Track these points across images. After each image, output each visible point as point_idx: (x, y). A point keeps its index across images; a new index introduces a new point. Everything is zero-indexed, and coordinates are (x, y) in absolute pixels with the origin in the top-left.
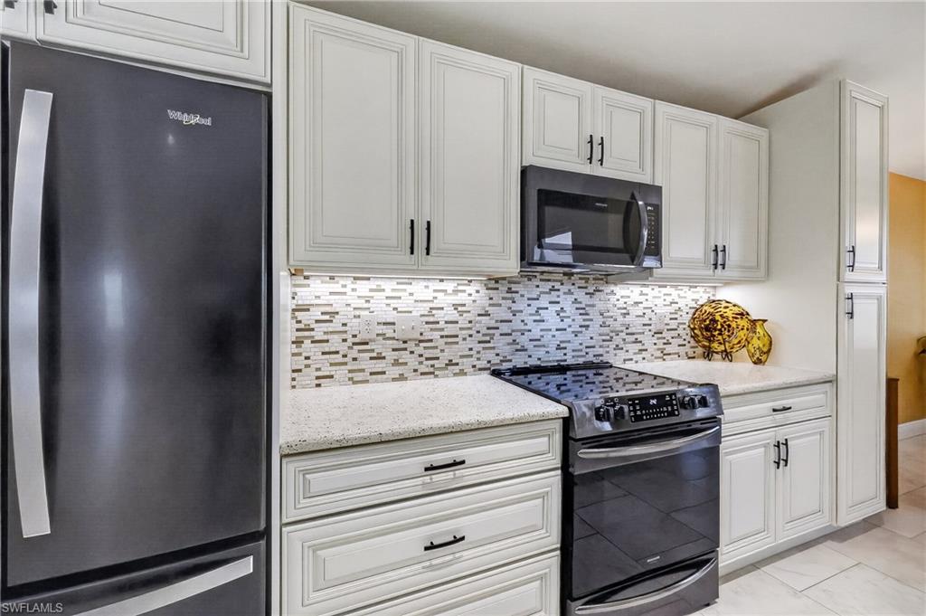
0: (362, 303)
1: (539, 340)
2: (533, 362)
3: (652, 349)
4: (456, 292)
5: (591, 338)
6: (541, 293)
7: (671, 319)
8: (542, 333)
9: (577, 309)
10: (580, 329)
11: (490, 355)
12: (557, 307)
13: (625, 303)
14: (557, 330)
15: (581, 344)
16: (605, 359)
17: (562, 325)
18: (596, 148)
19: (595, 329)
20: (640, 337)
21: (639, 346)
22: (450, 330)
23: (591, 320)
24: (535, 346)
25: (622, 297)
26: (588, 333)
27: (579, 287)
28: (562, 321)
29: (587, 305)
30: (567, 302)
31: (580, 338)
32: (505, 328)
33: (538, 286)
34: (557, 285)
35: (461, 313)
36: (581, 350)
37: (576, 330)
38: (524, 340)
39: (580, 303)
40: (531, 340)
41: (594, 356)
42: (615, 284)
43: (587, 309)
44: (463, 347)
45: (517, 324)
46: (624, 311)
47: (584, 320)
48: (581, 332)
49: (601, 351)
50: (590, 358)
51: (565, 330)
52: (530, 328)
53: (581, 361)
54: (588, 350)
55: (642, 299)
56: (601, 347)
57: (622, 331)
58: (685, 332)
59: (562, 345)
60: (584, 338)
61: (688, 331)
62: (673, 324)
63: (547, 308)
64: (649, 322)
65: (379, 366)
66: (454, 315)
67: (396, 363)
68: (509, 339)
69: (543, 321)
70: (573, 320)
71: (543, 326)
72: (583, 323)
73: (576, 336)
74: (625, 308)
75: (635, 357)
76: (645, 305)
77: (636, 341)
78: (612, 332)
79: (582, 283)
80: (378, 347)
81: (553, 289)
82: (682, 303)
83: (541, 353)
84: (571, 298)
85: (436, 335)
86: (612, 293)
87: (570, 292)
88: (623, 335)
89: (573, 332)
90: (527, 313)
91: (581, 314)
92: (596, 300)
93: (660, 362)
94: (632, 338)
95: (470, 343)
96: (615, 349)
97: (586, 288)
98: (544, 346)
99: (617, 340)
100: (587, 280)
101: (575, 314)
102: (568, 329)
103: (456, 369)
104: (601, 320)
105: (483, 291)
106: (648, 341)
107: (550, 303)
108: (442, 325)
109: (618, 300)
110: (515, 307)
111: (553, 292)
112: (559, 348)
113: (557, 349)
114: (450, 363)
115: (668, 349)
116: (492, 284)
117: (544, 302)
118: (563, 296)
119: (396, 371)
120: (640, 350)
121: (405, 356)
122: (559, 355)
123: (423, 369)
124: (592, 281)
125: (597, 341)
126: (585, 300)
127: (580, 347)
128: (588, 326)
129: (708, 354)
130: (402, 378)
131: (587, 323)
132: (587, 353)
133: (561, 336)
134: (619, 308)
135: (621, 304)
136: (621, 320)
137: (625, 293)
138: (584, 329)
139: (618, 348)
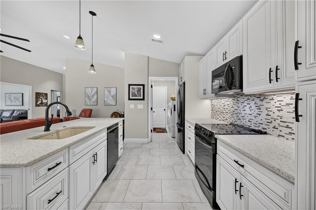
1: (244, 117)
2: (242, 124)
5: (261, 120)
6: (245, 100)
8: (245, 115)
9: (256, 106)
10: (257, 115)
11: (233, 119)
12: (250, 106)
13: (280, 104)
14: (249, 114)
15: (257, 122)
19: (263, 116)
20: (290, 125)
21: (289, 130)
23: (262, 112)
24: (243, 119)
25: (278, 101)
26: (260, 118)
27: (257, 98)
28: (251, 111)
29: (260, 105)
30: (252, 104)
31: (257, 119)
32: (236, 112)
33: (244, 98)
36: (257, 124)
37: (255, 115)
39: (258, 104)
40: (242, 117)
41: (262, 128)
43: (260, 107)
46: (280, 109)
47: (259, 112)
48: (257, 116)
51: (251, 115)
52: (242, 112)
53: (257, 129)
54: (260, 125)
56: (265, 125)
57: (278, 119)
59: (250, 120)
63: (246, 106)
65: (218, 117)
66: (227, 107)
67: (220, 117)
68: (237, 115)
69: (245, 110)
70: (255, 111)
71: (245, 112)
72: (258, 113)
73: (255, 118)
74: (280, 107)
75: (286, 136)
77: (287, 127)
78: (272, 118)
80: (218, 113)
81: (248, 99)
84: (254, 102)
86: (273, 99)
87: (253, 100)
88: (278, 121)
89: (254, 116)
90: (241, 107)
91: (257, 109)
92: (264, 103)
94: (285, 125)
96: (273, 128)
97: (260, 97)
98: (245, 119)
99: (275, 124)
101: (255, 109)
102: (253, 115)
104: (266, 112)
105: (232, 101)
107: (247, 104)
108: (226, 109)
109: (275, 102)
110: (238, 105)
111: (248, 100)
113: (249, 121)
114: (226, 119)
116: (234, 99)
118: (251, 101)
120: (289, 133)
122: (249, 124)
123: (222, 119)
125: (264, 122)
126: (260, 103)
127: (256, 123)
128: (260, 114)
131: (260, 113)
132: (259, 126)
133: (250, 117)
134: (276, 107)
135: (277, 104)
136: (277, 113)
137: (279, 99)
138: (258, 115)
139: (274, 127)
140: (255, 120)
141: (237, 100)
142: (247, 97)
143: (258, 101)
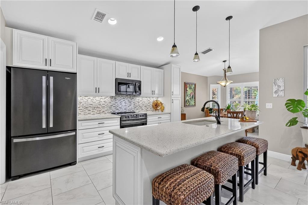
0: (86, 101)
1: (121, 108)
2: (120, 112)
3: (144, 109)
4: (104, 99)
6: (121, 99)
8: (122, 106)
9: (129, 102)
11: (111, 110)
16: (134, 111)
18: (129, 75)
19: (132, 105)
21: (142, 109)
22: (103, 106)
26: (131, 106)
28: (126, 104)
30: (126, 101)
32: (114, 105)
34: (125, 97)
35: (105, 103)
38: (118, 108)
42: (137, 97)
43: (131, 102)
44: (106, 109)
45: (116, 105)
47: (130, 104)
49: (134, 110)
50: (131, 111)
52: (119, 105)
53: (129, 111)
55: (142, 100)
58: (151, 106)
60: (130, 107)
61: (152, 106)
62: (149, 105)
64: (144, 104)
65: (89, 112)
66: (104, 103)
67: (93, 111)
68: (115, 107)
70: (128, 104)
75: (141, 111)
76: (143, 101)
77: (141, 108)
78: (136, 106)
79: (130, 97)
80: (89, 109)
81: (124, 98)
82: (151, 101)
83: (121, 110)
85: (101, 106)
86: (136, 99)
87: (127, 99)
88: (138, 107)
90: (119, 103)
92: (132, 100)
95: (107, 108)
99: (137, 108)
100: (131, 96)
102: (127, 106)
103: (104, 113)
104: (134, 104)
105: (110, 99)
106: (144, 108)
108: (102, 105)
110: (116, 101)
112: (125, 109)
114: (103, 112)
115: (148, 109)
116: (112, 97)
117: (122, 101)
119: (93, 113)
121: (94, 110)
122: (125, 110)
123: (98, 113)
125: (133, 108)
126: (130, 100)
129: (156, 110)
130: (94, 114)
133: (125, 107)
135: (138, 101)
136: (138, 104)
137: (139, 99)
139: (137, 109)
140: (128, 108)
141: (115, 98)
142: (123, 97)
143: (129, 99)
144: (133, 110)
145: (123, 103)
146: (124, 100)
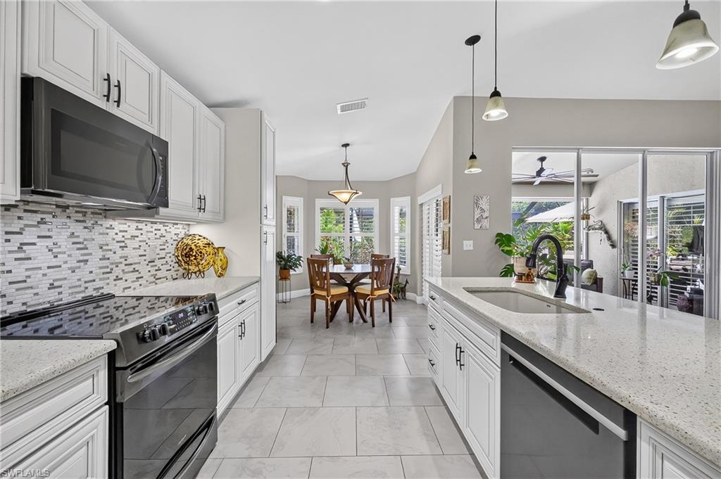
1: (25, 281)
2: (16, 308)
3: (146, 276)
5: (91, 272)
6: (26, 226)
7: (161, 250)
8: (28, 273)
9: (74, 243)
10: (78, 264)
12: (49, 242)
13: (123, 236)
14: (49, 267)
15: (79, 280)
16: (105, 291)
17: (54, 262)
19: (94, 262)
20: (137, 267)
21: (137, 275)
23: (91, 254)
24: (17, 290)
25: (120, 231)
26: (89, 267)
27: (77, 221)
28: (56, 257)
29: (85, 240)
30: (60, 237)
31: (75, 277)
33: (20, 218)
34: (48, 218)
36: (80, 286)
37: (73, 265)
39: (78, 237)
40: (10, 283)
41: (95, 289)
42: (114, 219)
43: (85, 243)
46: (123, 244)
47: (82, 255)
48: (80, 267)
49: (101, 284)
50: (90, 292)
51: (60, 266)
52: (9, 269)
53: (79, 297)
54: (87, 285)
55: (137, 233)
56: (100, 280)
57: (121, 263)
58: (171, 259)
59: (56, 284)
60: (83, 273)
61: (173, 257)
62: (162, 254)
63: (34, 244)
64: (144, 253)
69: (30, 259)
70: (69, 256)
71: (28, 264)
72: (81, 258)
73: (73, 272)
74: (124, 242)
75: (133, 285)
76: (140, 238)
77: (135, 271)
78: (112, 264)
79: (79, 217)
81: (42, 222)
82: (168, 237)
83: (27, 296)
84: (66, 232)
86: (111, 228)
87: (64, 226)
88: (122, 266)
89: (69, 269)
91: (79, 249)
92: (95, 234)
93: (153, 286)
94: (130, 268)
96: (115, 280)
97: (84, 221)
98: (32, 288)
99: (117, 272)
100: (85, 214)
101: (70, 249)
102: (64, 266)
104: (100, 254)
106: (144, 269)
107: (39, 237)
109: (117, 234)
111: (41, 226)
112: (52, 287)
113: (49, 289)
115: (159, 274)
117: (30, 236)
118: (55, 230)
120: (137, 278)
122: (52, 296)
124: (89, 215)
125: (97, 274)
126: (83, 234)
127: (78, 283)
128: (87, 261)
129: (187, 275)
131: (86, 258)
132: (86, 288)
133: (54, 274)
134: (117, 242)
135: (119, 238)
136: (120, 252)
137: (123, 227)
138: (82, 264)
139: (117, 279)
140: (73, 279)
142: (38, 217)
143: (78, 229)
144: (98, 284)
145: (40, 254)
146: (43, 230)
